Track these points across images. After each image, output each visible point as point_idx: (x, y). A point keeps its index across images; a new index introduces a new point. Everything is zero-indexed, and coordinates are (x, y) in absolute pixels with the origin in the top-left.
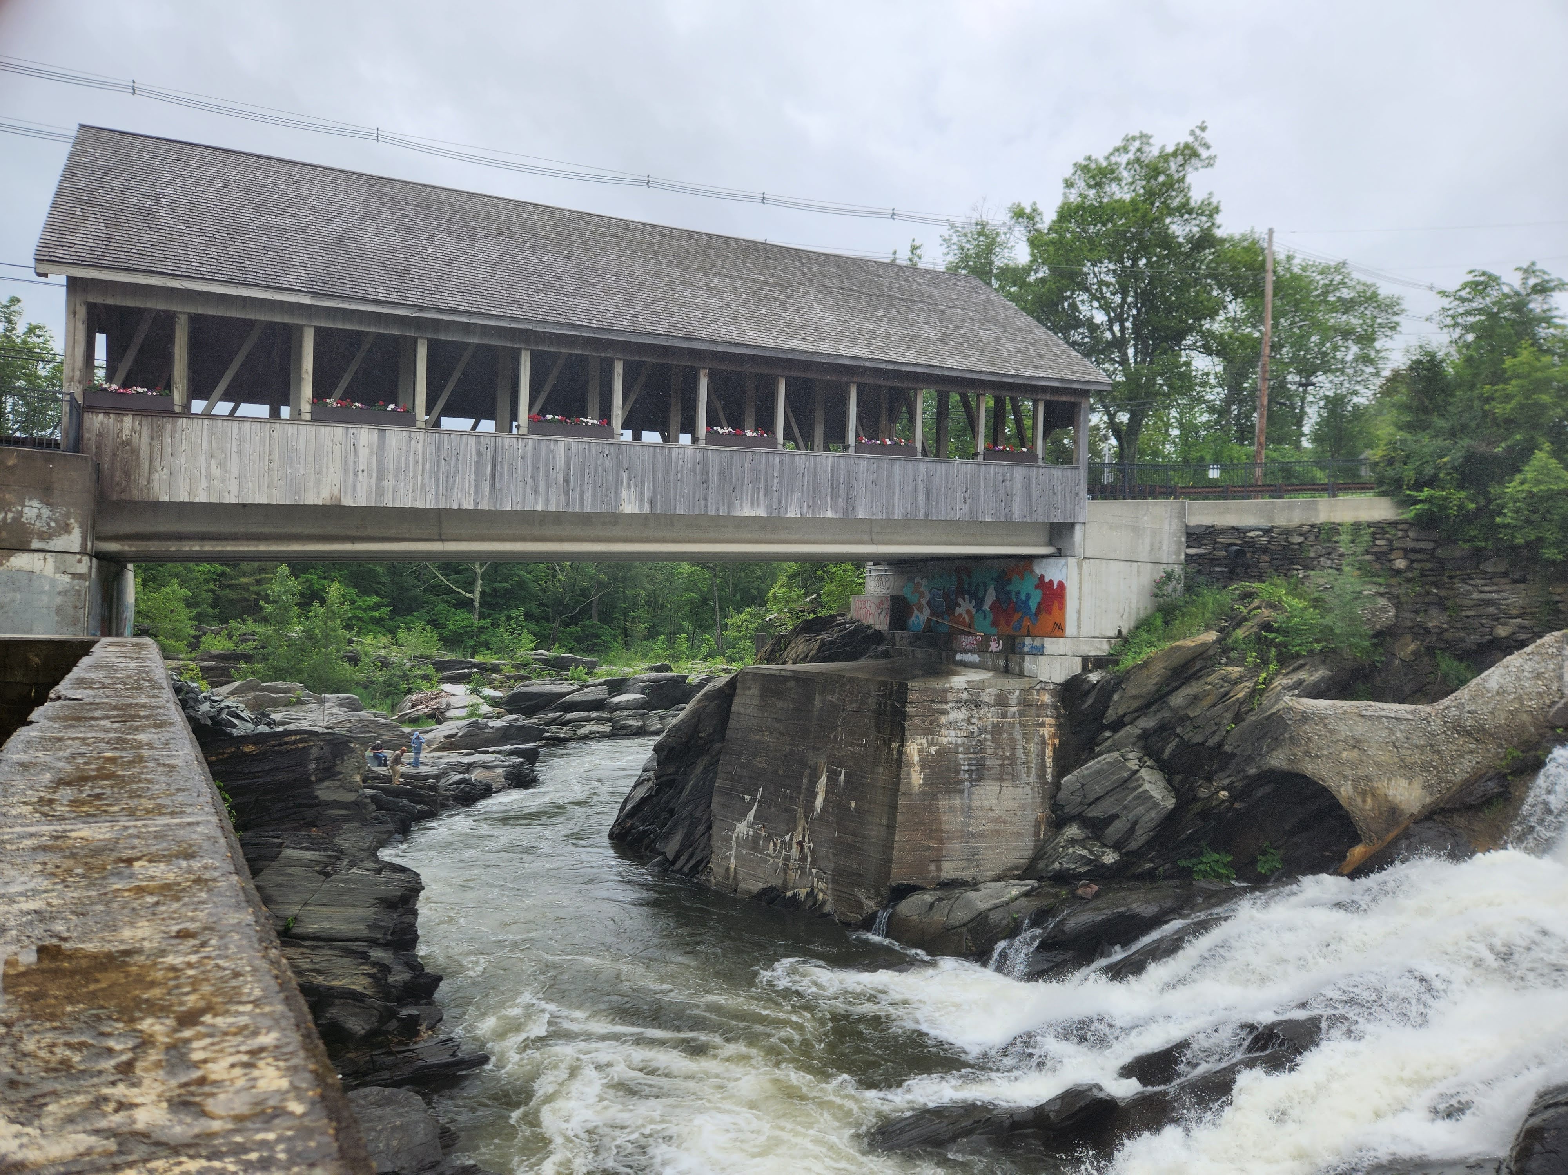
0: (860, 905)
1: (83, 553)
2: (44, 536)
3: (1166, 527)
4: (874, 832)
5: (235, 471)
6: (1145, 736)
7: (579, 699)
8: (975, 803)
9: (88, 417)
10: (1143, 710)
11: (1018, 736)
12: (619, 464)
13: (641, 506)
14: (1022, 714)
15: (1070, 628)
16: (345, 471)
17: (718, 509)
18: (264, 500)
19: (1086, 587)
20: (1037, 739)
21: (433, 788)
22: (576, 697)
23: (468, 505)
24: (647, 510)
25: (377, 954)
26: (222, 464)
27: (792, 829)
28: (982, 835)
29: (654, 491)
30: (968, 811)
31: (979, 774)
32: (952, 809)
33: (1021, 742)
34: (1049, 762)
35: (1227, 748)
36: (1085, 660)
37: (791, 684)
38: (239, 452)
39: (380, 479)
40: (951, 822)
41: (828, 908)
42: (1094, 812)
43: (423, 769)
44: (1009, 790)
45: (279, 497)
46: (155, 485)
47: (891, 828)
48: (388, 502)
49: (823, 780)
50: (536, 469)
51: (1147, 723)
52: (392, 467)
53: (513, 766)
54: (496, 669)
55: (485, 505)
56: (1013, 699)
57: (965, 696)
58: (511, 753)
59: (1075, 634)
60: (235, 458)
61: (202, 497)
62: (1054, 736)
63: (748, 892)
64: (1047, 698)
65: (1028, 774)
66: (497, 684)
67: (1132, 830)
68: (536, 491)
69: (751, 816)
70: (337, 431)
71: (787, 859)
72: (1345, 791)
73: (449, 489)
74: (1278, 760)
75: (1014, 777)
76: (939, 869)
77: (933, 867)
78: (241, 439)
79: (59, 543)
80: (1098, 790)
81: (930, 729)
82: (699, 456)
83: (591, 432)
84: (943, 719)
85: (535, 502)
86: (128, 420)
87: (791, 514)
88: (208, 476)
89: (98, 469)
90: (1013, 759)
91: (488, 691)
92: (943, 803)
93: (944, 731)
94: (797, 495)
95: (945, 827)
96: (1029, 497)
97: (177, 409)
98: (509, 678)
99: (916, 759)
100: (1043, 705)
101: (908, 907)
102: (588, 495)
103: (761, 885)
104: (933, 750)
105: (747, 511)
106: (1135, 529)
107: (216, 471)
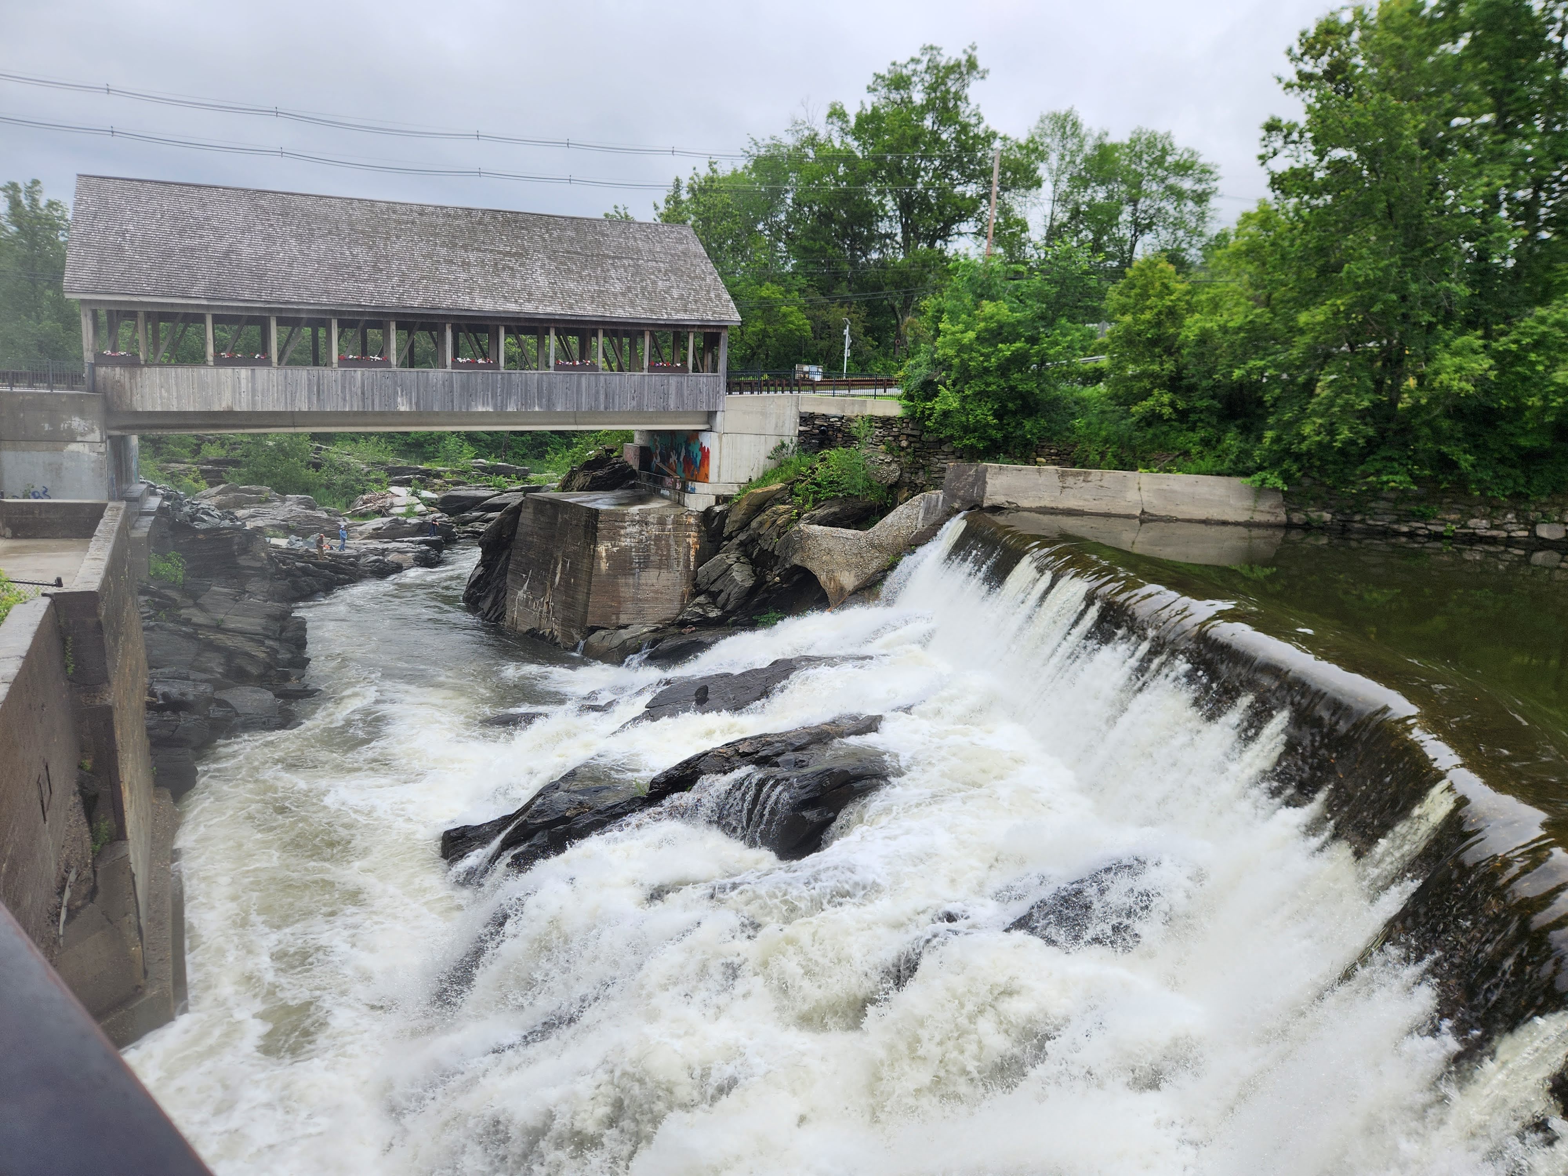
0: (572, 637)
1: (102, 442)
2: (82, 435)
3: (788, 412)
4: (581, 597)
5: (175, 394)
6: (742, 544)
7: (498, 502)
8: (643, 581)
9: (97, 368)
10: (741, 529)
11: (672, 542)
12: (396, 383)
13: (411, 407)
14: (675, 529)
15: (713, 476)
16: (234, 392)
17: (460, 408)
18: (191, 409)
19: (724, 452)
20: (685, 545)
21: (351, 564)
22: (496, 500)
23: (305, 409)
24: (414, 409)
25: (268, 642)
26: (168, 391)
27: (544, 595)
28: (646, 600)
29: (418, 398)
30: (638, 586)
31: (645, 564)
32: (627, 585)
33: (674, 547)
34: (692, 559)
35: (776, 553)
36: (718, 498)
37: (548, 506)
38: (177, 384)
39: (253, 396)
40: (626, 592)
41: (558, 640)
42: (713, 588)
43: (347, 551)
44: (664, 574)
45: (198, 408)
46: (134, 403)
47: (588, 594)
48: (259, 409)
49: (560, 566)
50: (344, 387)
51: (742, 537)
52: (260, 389)
53: (421, 552)
54: (438, 475)
55: (314, 409)
56: (670, 520)
57: (637, 518)
58: (420, 543)
59: (716, 480)
60: (174, 388)
61: (159, 409)
62: (696, 543)
63: (521, 631)
64: (692, 520)
65: (678, 565)
66: (437, 487)
67: (728, 599)
68: (345, 400)
69: (525, 587)
70: (228, 371)
71: (541, 612)
72: (823, 578)
73: (293, 400)
74: (796, 560)
75: (669, 567)
76: (618, 618)
77: (614, 617)
78: (177, 377)
79: (90, 438)
80: (714, 576)
81: (614, 537)
82: (447, 376)
83: (376, 364)
84: (622, 532)
85: (344, 406)
86: (118, 369)
87: (509, 409)
88: (161, 397)
89: (105, 398)
90: (668, 556)
91: (426, 494)
92: (621, 581)
93: (623, 539)
94: (514, 398)
95: (622, 595)
96: (682, 395)
97: (142, 362)
98: (448, 483)
99: (604, 554)
100: (690, 525)
101: (594, 638)
102: (377, 401)
103: (528, 628)
104: (615, 549)
105: (480, 409)
106: (764, 414)
107: (165, 394)
